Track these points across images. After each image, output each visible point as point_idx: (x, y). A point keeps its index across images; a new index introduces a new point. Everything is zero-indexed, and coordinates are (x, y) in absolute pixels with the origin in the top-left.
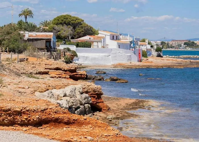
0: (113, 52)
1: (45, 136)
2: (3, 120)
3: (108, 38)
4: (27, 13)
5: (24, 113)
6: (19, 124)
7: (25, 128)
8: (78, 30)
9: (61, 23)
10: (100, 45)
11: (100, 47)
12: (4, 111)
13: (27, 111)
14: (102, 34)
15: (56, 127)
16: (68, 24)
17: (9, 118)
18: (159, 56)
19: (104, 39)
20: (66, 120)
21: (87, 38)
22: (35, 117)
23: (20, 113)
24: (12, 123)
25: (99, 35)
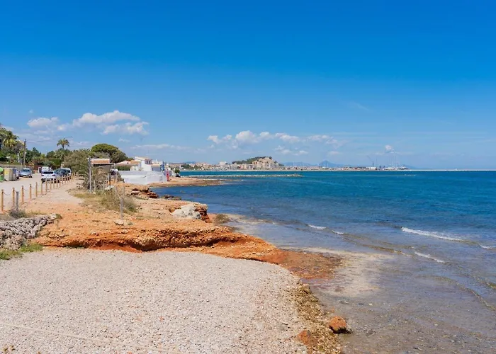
0: (148, 174)
1: (220, 254)
2: (182, 242)
3: (143, 163)
4: (65, 142)
5: (199, 234)
6: (194, 245)
7: (200, 249)
8: (115, 156)
9: (99, 151)
10: (137, 168)
11: (137, 169)
12: (183, 233)
13: (202, 232)
14: (137, 159)
15: (224, 245)
16: (105, 151)
17: (187, 240)
18: (178, 176)
19: (140, 163)
20: (232, 239)
21: (125, 163)
22: (209, 237)
23: (195, 235)
24: (189, 245)
25: (136, 160)
